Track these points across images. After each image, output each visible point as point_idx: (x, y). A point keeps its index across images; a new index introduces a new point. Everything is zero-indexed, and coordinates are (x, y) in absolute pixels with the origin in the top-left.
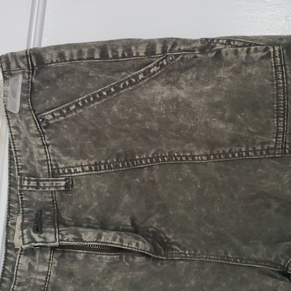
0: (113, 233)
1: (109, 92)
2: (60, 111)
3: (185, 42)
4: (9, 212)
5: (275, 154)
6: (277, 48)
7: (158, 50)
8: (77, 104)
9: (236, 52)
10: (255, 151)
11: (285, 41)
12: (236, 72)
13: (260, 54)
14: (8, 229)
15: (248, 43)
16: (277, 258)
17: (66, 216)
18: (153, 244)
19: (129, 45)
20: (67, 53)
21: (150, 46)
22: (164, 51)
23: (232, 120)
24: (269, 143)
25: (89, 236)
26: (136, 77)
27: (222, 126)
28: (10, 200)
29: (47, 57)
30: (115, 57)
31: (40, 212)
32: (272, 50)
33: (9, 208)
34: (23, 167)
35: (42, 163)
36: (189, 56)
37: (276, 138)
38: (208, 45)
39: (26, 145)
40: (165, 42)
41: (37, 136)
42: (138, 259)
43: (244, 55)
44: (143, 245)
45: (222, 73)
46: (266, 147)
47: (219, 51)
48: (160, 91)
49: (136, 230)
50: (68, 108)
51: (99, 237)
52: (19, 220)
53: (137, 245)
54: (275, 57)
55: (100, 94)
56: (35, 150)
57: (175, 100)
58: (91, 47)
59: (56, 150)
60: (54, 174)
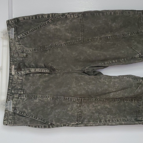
0: (39, 69)
1: (38, 27)
2: (25, 34)
3: (57, 14)
4: (10, 65)
5: (81, 42)
6: (80, 15)
7: (51, 16)
8: (30, 31)
9: (71, 16)
10: (76, 41)
11: (82, 13)
12: (71, 21)
13: (76, 16)
14: (10, 70)
15: (73, 14)
16: (82, 69)
17: (26, 64)
18: (50, 70)
19: (42, 15)
20: (26, 18)
21: (48, 15)
22: (52, 16)
23: (71, 33)
25: (33, 70)
26: (45, 23)
27: (68, 35)
28: (10, 61)
29: (20, 19)
30: (39, 18)
31: (19, 64)
32: (79, 15)
33: (10, 63)
34: (14, 51)
35: (19, 49)
36: (59, 17)
37: (81, 37)
38: (63, 15)
39: (14, 45)
40: (52, 14)
41: (17, 41)
42: (46, 74)
43: (72, 17)
44: (47, 71)
45: (68, 21)
46: (79, 40)
47: (66, 16)
48: (52, 27)
49: (46, 67)
50: (27, 33)
51: (35, 70)
52: (13, 67)
53: (46, 71)
54: (80, 17)
55: (36, 28)
56: (17, 46)
57: (56, 29)
58: (32, 16)
59: (23, 46)
60: (23, 52)
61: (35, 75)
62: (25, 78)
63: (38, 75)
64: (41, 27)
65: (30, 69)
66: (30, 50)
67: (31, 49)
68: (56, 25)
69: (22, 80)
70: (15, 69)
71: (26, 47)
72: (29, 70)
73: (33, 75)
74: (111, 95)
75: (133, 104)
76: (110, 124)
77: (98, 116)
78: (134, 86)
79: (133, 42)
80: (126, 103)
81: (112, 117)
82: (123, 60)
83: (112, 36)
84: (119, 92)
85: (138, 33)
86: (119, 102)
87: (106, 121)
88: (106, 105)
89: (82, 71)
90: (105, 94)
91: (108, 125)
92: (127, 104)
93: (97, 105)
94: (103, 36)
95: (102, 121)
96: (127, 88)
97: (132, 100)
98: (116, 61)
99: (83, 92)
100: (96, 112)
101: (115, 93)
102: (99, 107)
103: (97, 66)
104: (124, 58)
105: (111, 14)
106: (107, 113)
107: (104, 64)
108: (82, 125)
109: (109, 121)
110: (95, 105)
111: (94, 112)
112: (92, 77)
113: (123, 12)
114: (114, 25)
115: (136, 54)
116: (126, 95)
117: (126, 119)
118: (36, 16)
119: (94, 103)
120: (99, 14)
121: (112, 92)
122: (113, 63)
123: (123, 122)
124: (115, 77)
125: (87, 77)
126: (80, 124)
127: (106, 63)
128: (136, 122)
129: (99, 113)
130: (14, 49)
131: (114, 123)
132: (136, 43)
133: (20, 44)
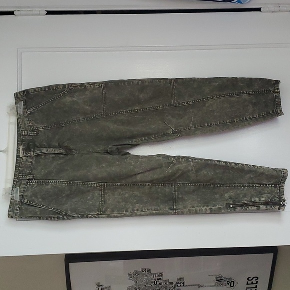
0: (52, 149)
1: (52, 100)
2: (36, 108)
3: (75, 84)
4: (18, 145)
5: (104, 116)
6: (102, 85)
7: (67, 87)
8: (42, 105)
9: (91, 86)
10: (98, 116)
11: (104, 83)
12: (91, 92)
13: (98, 87)
14: (18, 151)
15: (94, 84)
17: (37, 144)
18: (66, 151)
19: (57, 86)
20: (37, 90)
21: (64, 86)
22: (69, 87)
23: (90, 106)
24: (102, 113)
25: (44, 151)
26: (60, 95)
27: (88, 108)
28: (18, 141)
29: (31, 92)
30: (53, 89)
31: (29, 144)
33: (18, 143)
34: (23, 129)
35: (29, 126)
36: (77, 88)
37: (104, 111)
38: (82, 85)
39: (23, 121)
40: (69, 84)
41: (27, 117)
42: (62, 156)
43: (93, 87)
44: (62, 151)
45: (87, 93)
47: (86, 86)
48: (68, 99)
49: (60, 147)
50: (39, 107)
51: (48, 150)
52: (22, 148)
53: (60, 151)
54: (102, 87)
55: (49, 101)
56: (26, 122)
57: (73, 101)
58: (45, 88)
59: (33, 122)
60: (33, 130)
61: (48, 157)
62: (35, 161)
63: (51, 156)
64: (55, 99)
65: (42, 149)
66: (41, 128)
67: (43, 126)
68: (73, 97)
69: (31, 162)
70: (23, 150)
71: (37, 123)
72: (40, 150)
73: (45, 156)
74: (139, 178)
75: (167, 190)
76: (138, 214)
77: (125, 205)
78: (164, 166)
79: (167, 116)
80: (158, 188)
81: (142, 206)
82: (154, 137)
83: (140, 110)
84: (148, 173)
85: (171, 105)
86: (151, 188)
87: (134, 211)
88: (135, 193)
89: (104, 150)
90: (131, 176)
91: (136, 216)
92: (159, 190)
93: (124, 192)
94: (130, 109)
95: (129, 210)
96: (157, 169)
97: (165, 185)
98: (147, 138)
99: (105, 174)
100: (123, 202)
101: (143, 175)
102: (127, 196)
103: (122, 144)
104: (155, 135)
105: (138, 83)
106: (136, 202)
107: (132, 142)
108: (104, 216)
109: (138, 210)
110: (122, 193)
111: (121, 201)
112: (117, 157)
113: (153, 81)
114: (142, 96)
115: (168, 129)
116: (156, 177)
117: (159, 208)
118: (49, 87)
119: (120, 191)
120: (124, 84)
121: (139, 174)
122: (142, 140)
123: (155, 212)
124: (143, 157)
125: (109, 157)
126: (102, 214)
127: (134, 140)
128: (171, 212)
129: (127, 203)
130: (22, 126)
131: (143, 213)
132: (170, 118)
133: (29, 121)
